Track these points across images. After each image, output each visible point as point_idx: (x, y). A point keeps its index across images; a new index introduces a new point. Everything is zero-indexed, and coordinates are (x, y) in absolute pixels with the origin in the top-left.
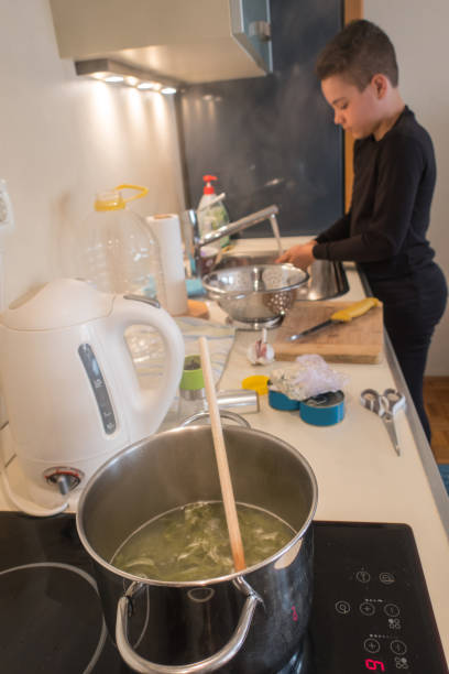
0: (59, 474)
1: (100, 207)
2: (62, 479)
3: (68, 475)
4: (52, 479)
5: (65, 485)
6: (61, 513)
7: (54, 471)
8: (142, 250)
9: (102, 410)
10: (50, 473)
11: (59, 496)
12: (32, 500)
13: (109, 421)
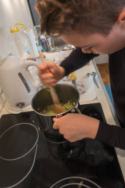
0: (19, 104)
1: (12, 32)
2: (20, 105)
3: (21, 104)
4: (18, 105)
5: (21, 106)
6: (21, 113)
7: (18, 103)
8: (26, 42)
9: (26, 88)
10: (17, 104)
11: (20, 109)
12: (14, 111)
13: (29, 90)
